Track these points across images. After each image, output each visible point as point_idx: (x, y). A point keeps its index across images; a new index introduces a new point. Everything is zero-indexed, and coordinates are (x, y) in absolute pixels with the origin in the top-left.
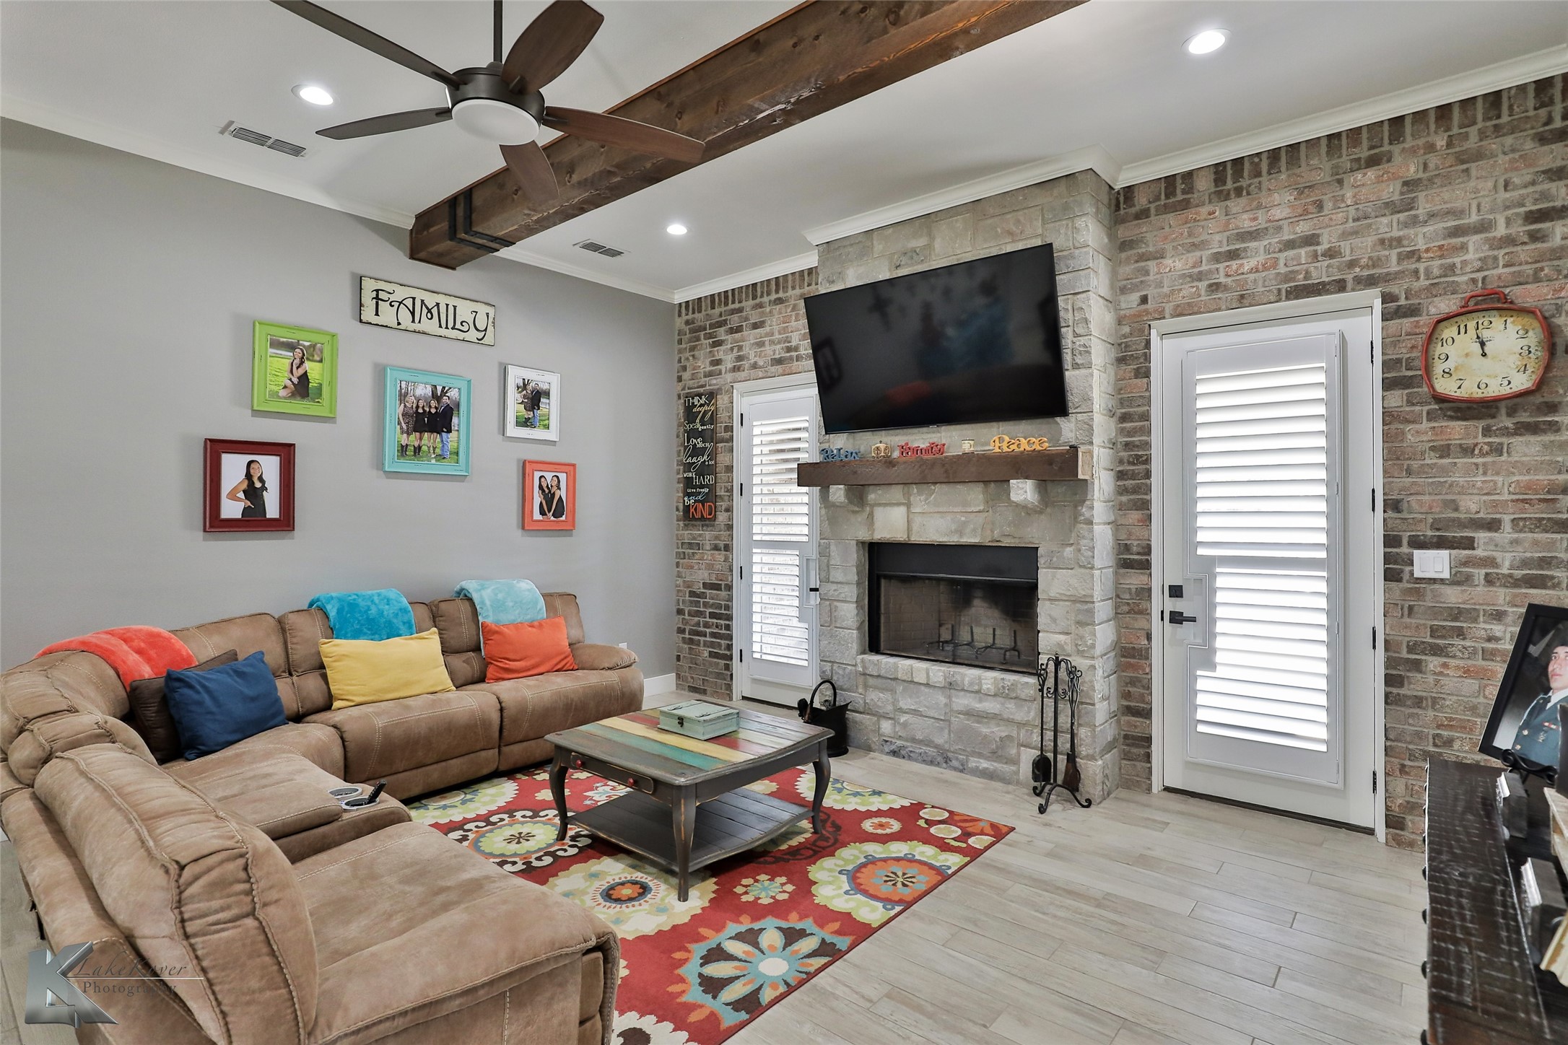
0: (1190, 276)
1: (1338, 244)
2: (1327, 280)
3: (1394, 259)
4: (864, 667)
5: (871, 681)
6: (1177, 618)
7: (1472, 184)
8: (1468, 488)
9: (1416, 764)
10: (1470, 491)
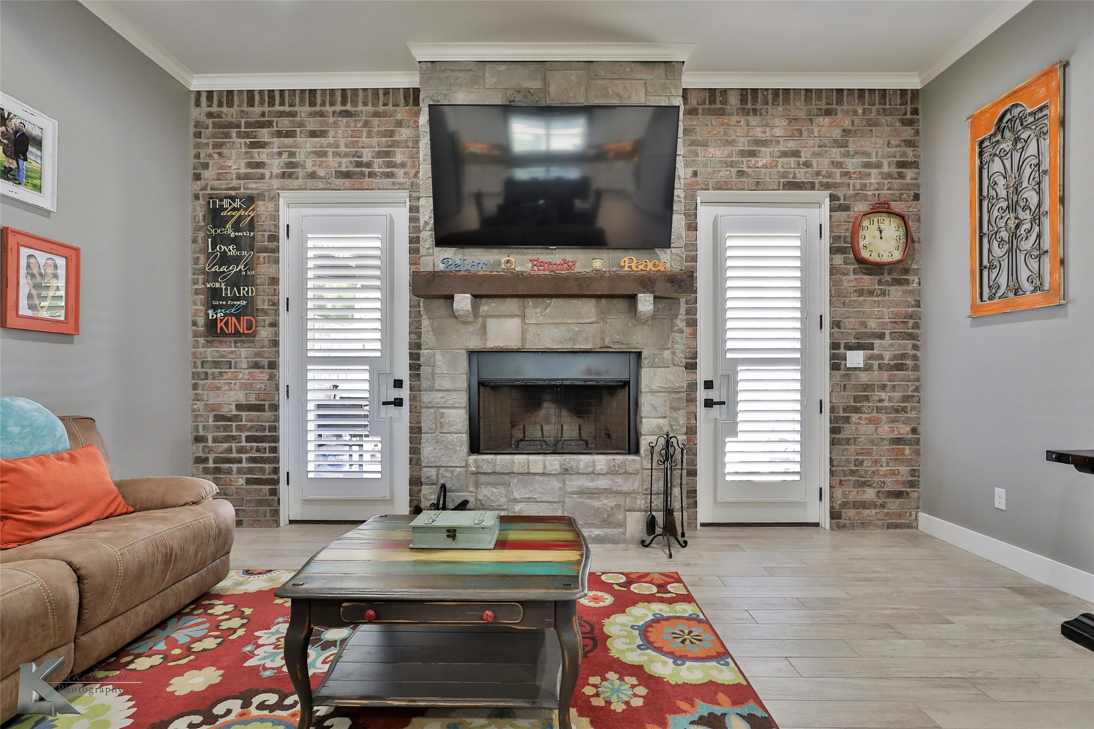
0: (726, 163)
1: (811, 159)
2: (805, 181)
3: (838, 175)
4: (478, 467)
5: (483, 478)
6: (709, 403)
7: (874, 139)
8: (871, 315)
9: (846, 478)
10: (872, 317)
